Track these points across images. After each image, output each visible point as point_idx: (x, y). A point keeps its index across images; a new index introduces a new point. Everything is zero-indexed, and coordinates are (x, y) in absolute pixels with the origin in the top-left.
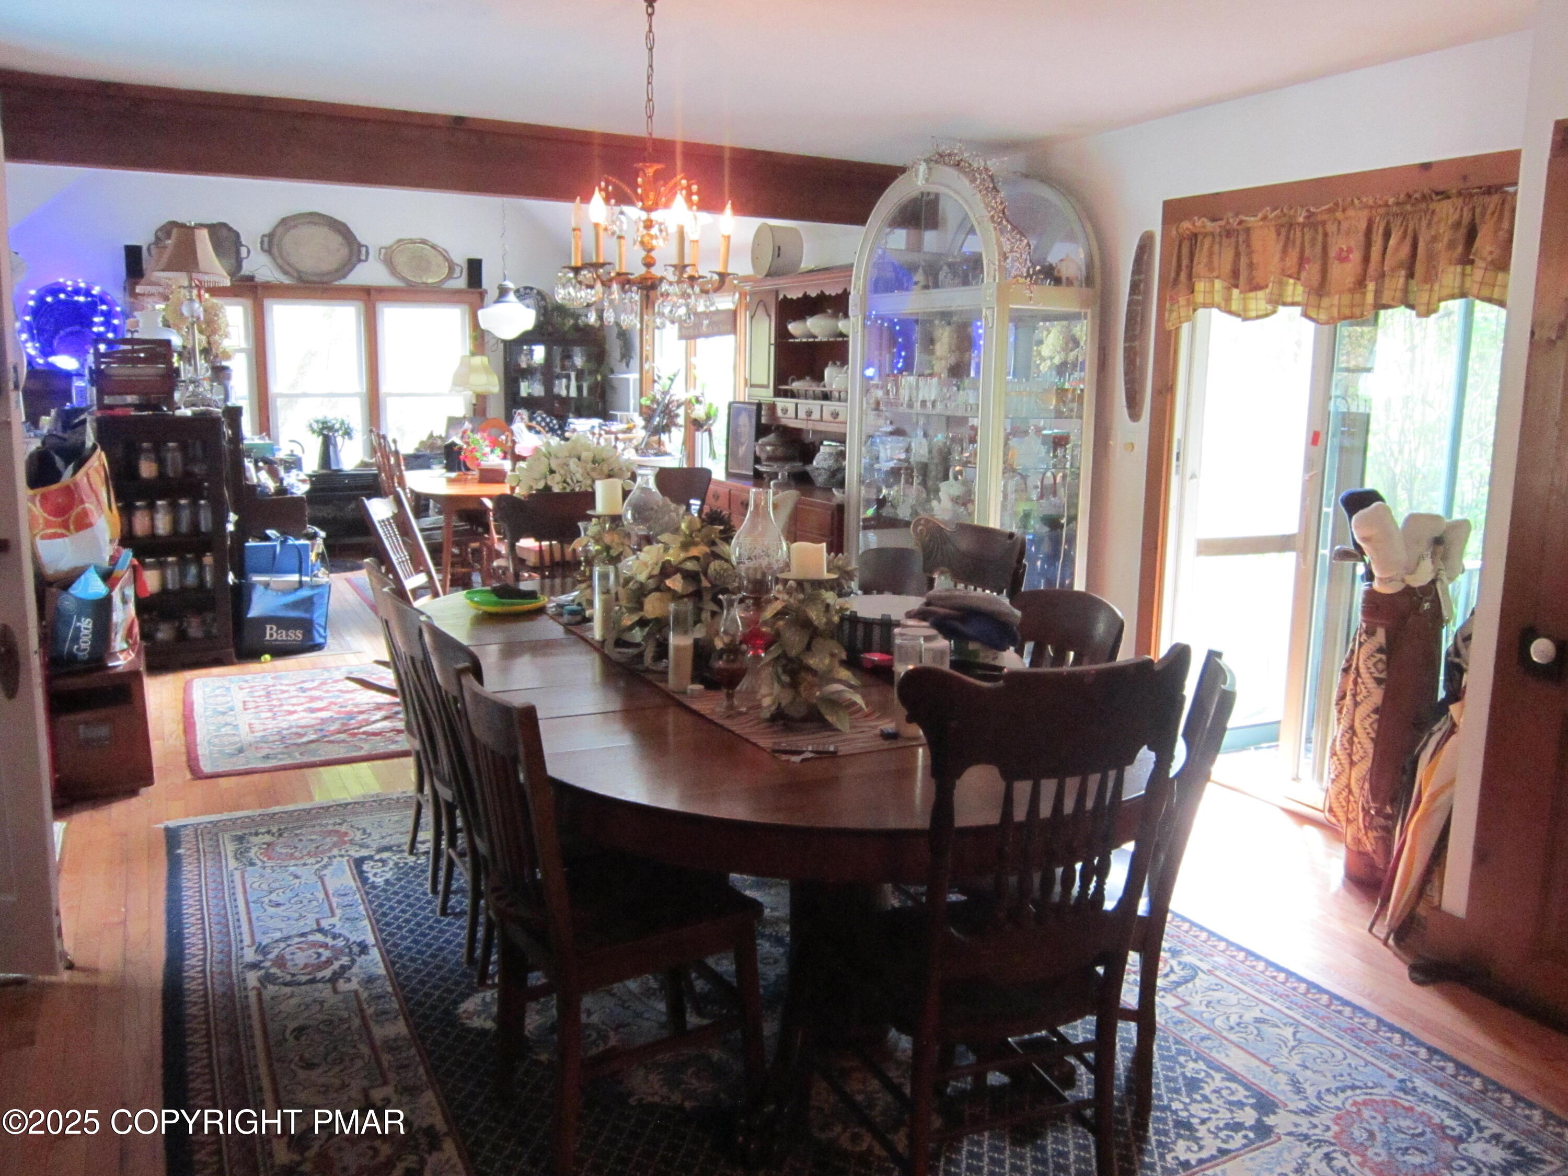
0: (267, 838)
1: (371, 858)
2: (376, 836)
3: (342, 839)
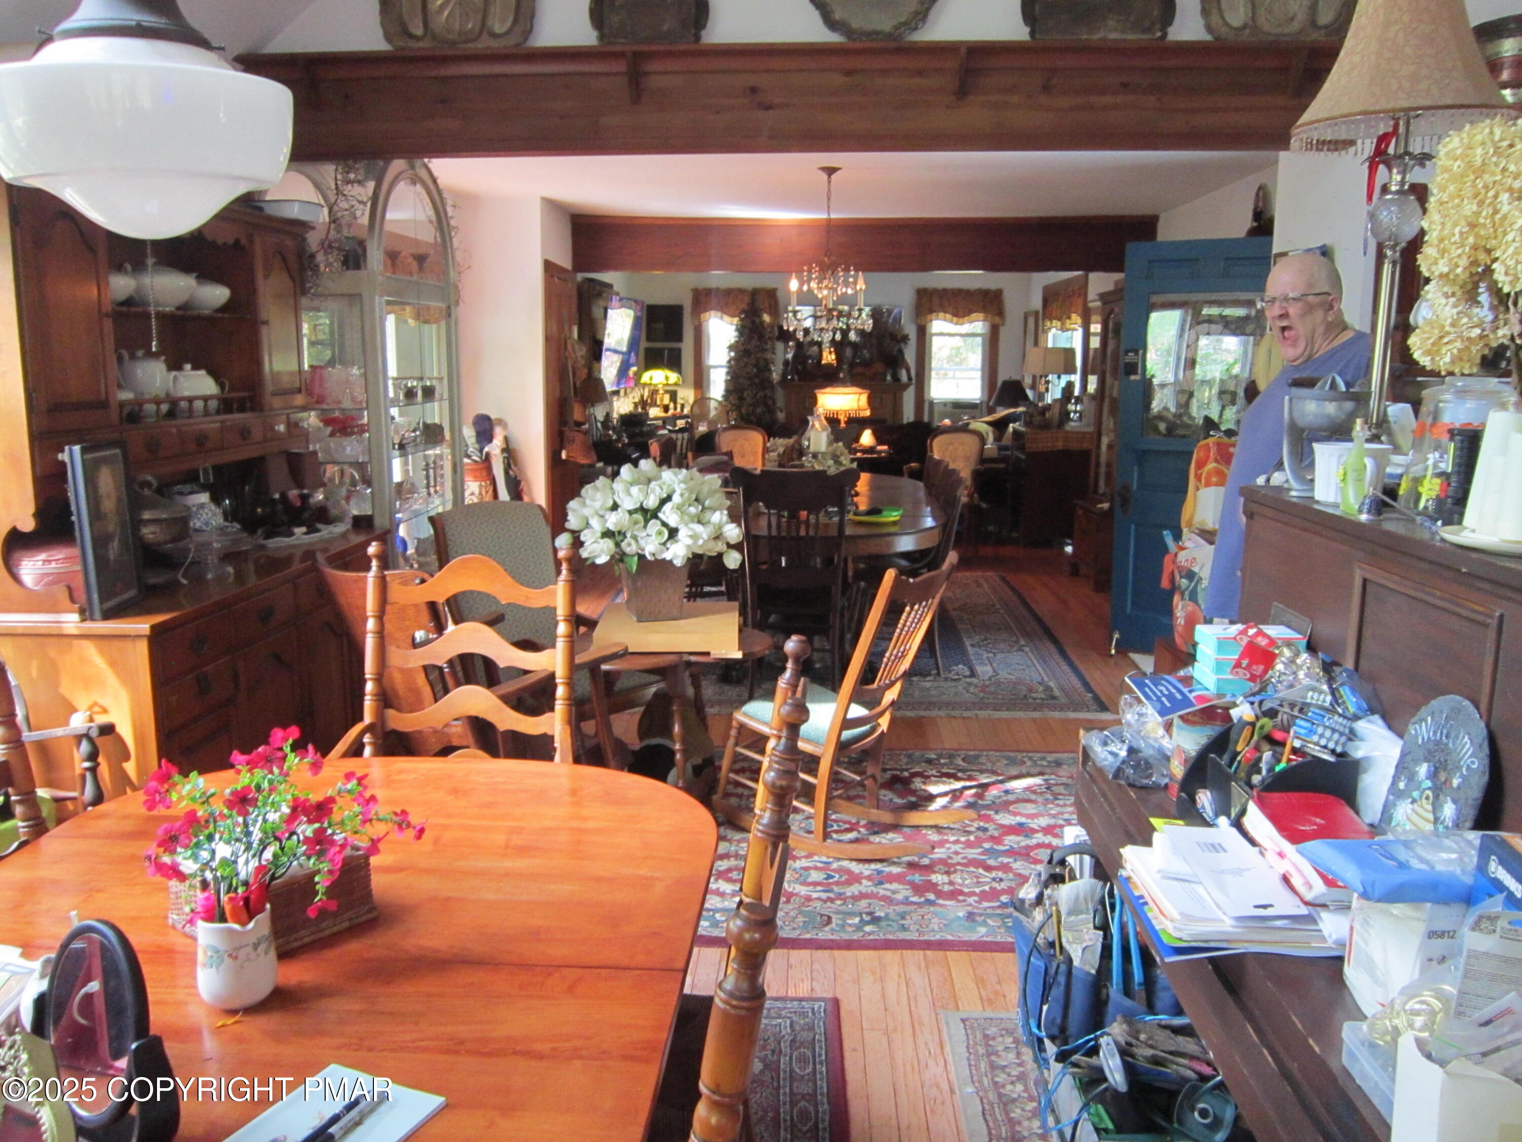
0: (1034, 695)
1: (965, 677)
2: (960, 688)
3: (983, 689)
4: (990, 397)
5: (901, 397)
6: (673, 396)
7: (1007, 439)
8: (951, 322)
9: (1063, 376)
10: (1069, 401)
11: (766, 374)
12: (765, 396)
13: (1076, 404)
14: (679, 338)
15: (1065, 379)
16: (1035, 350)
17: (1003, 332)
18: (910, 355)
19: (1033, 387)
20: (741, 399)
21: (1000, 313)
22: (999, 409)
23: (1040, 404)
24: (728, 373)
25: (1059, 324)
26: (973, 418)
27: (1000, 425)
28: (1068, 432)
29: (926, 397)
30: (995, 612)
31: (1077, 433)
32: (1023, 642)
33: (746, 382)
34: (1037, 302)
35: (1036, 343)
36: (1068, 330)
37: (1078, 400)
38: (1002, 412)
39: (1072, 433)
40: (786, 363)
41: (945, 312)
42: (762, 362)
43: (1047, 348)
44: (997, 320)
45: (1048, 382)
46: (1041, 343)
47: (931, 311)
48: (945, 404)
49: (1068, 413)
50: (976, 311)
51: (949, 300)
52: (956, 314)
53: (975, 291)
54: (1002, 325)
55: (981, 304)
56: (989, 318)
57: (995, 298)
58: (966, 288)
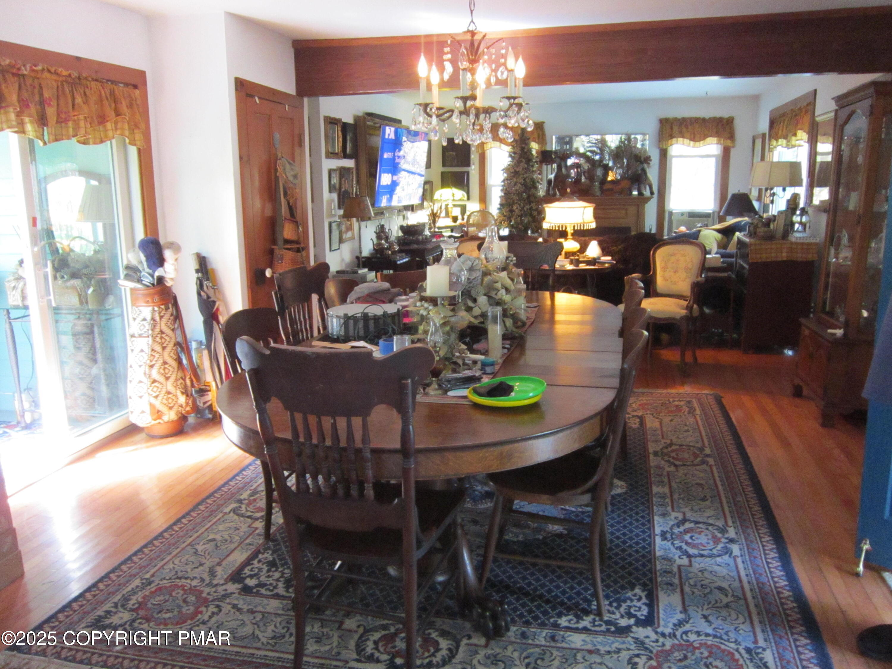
1: (638, 623)
4: (721, 208)
5: (644, 209)
6: (464, 209)
7: (732, 248)
8: (689, 145)
9: (788, 189)
10: (793, 213)
11: (533, 190)
12: (531, 209)
13: (802, 215)
14: (467, 164)
15: (790, 191)
16: (762, 164)
17: (733, 152)
18: (652, 174)
19: (759, 199)
20: (511, 211)
21: (732, 137)
22: (728, 218)
23: (765, 216)
24: (502, 190)
25: (785, 141)
26: (706, 226)
27: (728, 232)
28: (792, 243)
29: (666, 208)
30: (703, 462)
31: (803, 244)
32: (732, 533)
33: (515, 198)
34: (764, 126)
35: (763, 158)
36: (793, 146)
37: (804, 212)
38: (731, 221)
39: (797, 243)
40: (549, 182)
41: (683, 137)
42: (528, 181)
43: (772, 162)
44: (729, 143)
45: (773, 195)
46: (767, 158)
47: (672, 137)
48: (682, 214)
49: (792, 224)
50: (711, 136)
51: (687, 127)
52: (693, 139)
53: (710, 119)
54: (733, 147)
55: (715, 130)
56: (722, 142)
57: (727, 124)
58: (702, 117)
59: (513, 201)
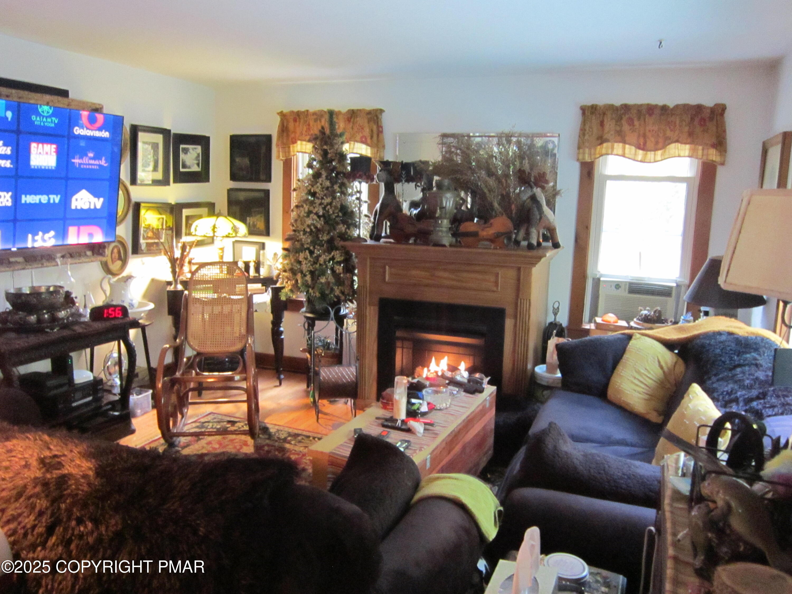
5: (529, 275)
8: (634, 158)
14: (266, 177)
17: (721, 173)
21: (720, 143)
35: (782, 183)
41: (624, 142)
44: (713, 155)
47: (601, 140)
48: (618, 286)
50: (677, 141)
51: (631, 122)
52: (643, 147)
53: (677, 106)
54: (723, 164)
55: (686, 129)
56: (700, 152)
57: (711, 119)
58: (661, 103)
59: (302, 245)
